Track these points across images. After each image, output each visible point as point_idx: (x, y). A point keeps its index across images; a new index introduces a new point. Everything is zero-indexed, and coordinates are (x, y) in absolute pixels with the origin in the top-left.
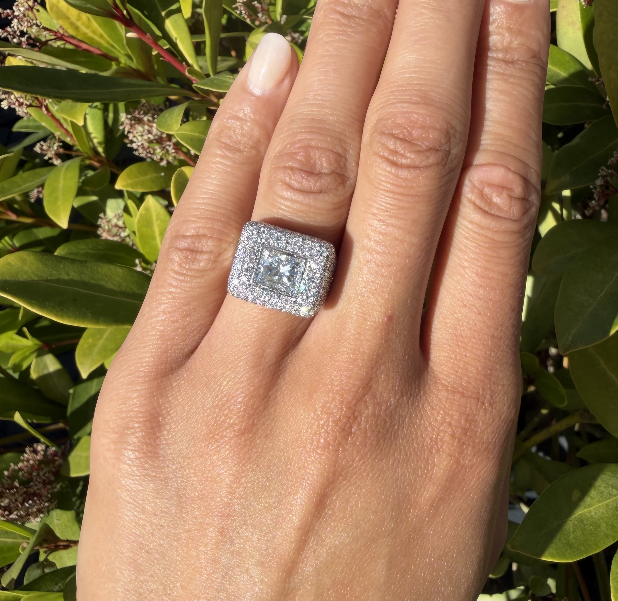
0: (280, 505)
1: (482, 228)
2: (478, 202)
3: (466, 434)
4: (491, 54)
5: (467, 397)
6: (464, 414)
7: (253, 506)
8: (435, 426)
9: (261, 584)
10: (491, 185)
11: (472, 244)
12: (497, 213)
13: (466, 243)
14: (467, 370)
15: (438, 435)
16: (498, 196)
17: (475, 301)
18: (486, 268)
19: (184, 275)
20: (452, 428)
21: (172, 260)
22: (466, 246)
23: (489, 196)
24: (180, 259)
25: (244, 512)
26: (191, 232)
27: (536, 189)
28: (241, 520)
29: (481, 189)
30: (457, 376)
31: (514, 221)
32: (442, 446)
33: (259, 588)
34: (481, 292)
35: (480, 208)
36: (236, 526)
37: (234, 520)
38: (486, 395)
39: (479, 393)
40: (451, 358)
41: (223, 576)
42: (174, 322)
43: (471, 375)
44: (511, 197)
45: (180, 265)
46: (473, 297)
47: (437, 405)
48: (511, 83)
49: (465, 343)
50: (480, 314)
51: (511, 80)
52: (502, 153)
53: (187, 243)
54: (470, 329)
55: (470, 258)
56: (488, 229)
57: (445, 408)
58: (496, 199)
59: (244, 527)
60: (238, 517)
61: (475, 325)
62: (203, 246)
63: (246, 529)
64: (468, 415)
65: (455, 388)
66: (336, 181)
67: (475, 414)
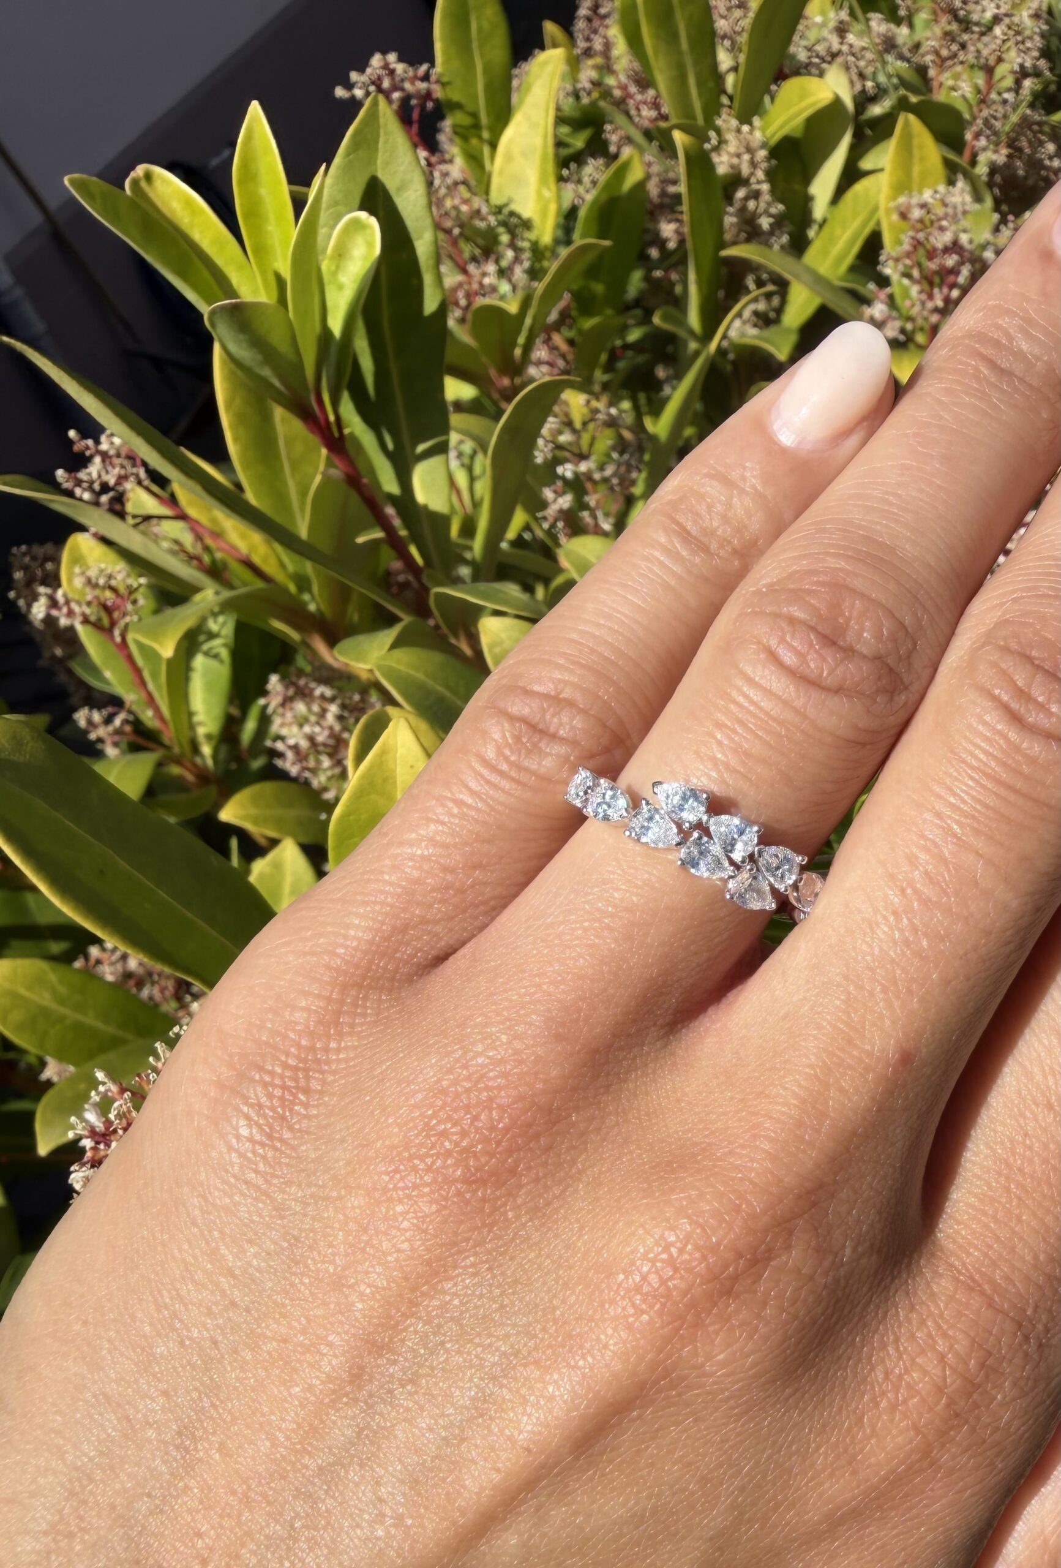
3: (970, 1395)
5: (999, 1311)
6: (980, 1347)
7: (447, 1351)
8: (905, 1349)
9: (395, 1526)
15: (907, 1371)
19: (501, 773)
20: (944, 1369)
21: (484, 734)
24: (504, 736)
25: (421, 1355)
26: (547, 687)
28: (410, 1368)
30: (986, 1256)
32: (905, 1401)
33: (388, 1532)
37: (394, 1363)
38: (1038, 1322)
39: (1025, 1311)
41: (320, 1468)
42: (446, 869)
47: (923, 1303)
53: (531, 707)
57: (941, 1315)
62: (561, 724)
64: (989, 1353)
65: (975, 1281)
66: (879, 679)
67: (1004, 1358)
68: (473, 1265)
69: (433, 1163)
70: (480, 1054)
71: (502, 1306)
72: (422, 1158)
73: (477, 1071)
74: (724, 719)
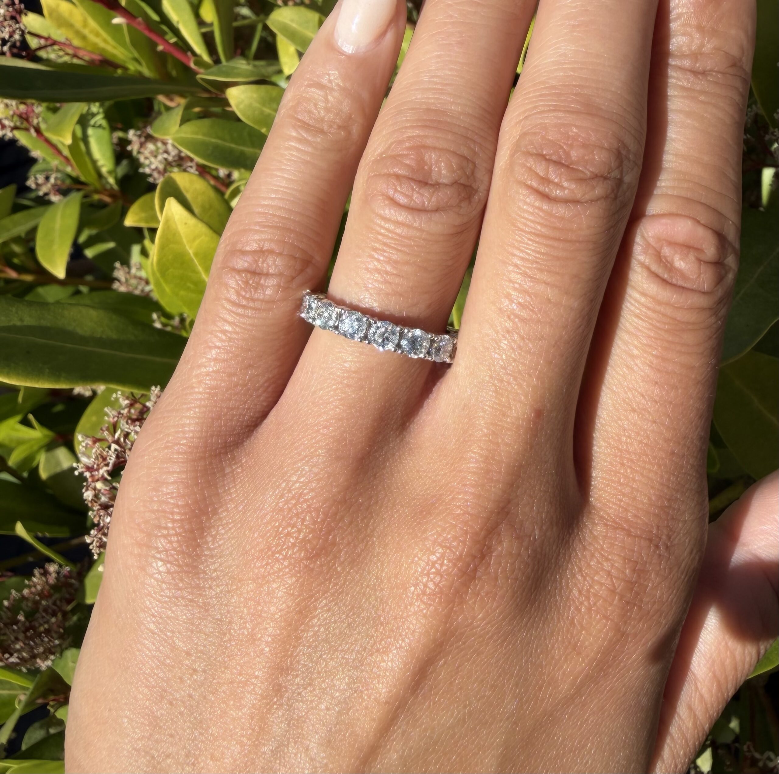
0: (362, 665)
1: (660, 303)
2: (654, 267)
3: (632, 589)
4: (672, 62)
5: (635, 537)
6: (630, 561)
7: (325, 660)
8: (587, 574)
10: (672, 244)
11: (644, 325)
12: (681, 283)
13: (637, 323)
14: (634, 499)
15: (591, 586)
16: (681, 259)
17: (647, 404)
18: (664, 359)
20: (612, 579)
21: (226, 286)
22: (636, 328)
23: (669, 259)
24: (238, 284)
26: (254, 246)
27: (734, 248)
28: (307, 677)
29: (658, 249)
30: (620, 506)
31: (704, 293)
34: (657, 391)
35: (657, 276)
36: (298, 684)
37: (297, 676)
38: (662, 535)
39: (652, 532)
40: (613, 482)
43: (641, 506)
44: (699, 260)
45: (238, 294)
46: (645, 398)
47: (590, 544)
48: (702, 102)
49: (632, 461)
50: (655, 422)
51: (702, 98)
52: (688, 200)
54: (641, 442)
55: (641, 343)
56: (668, 304)
57: (602, 549)
58: (680, 263)
59: (309, 688)
60: (303, 672)
61: (648, 437)
62: (269, 266)
63: (311, 692)
64: (636, 562)
65: (617, 523)
66: (459, 195)
67: (646, 562)
68: (326, 605)
69: (287, 553)
70: (296, 482)
71: (349, 624)
72: (279, 552)
73: (297, 492)
74: (377, 245)
